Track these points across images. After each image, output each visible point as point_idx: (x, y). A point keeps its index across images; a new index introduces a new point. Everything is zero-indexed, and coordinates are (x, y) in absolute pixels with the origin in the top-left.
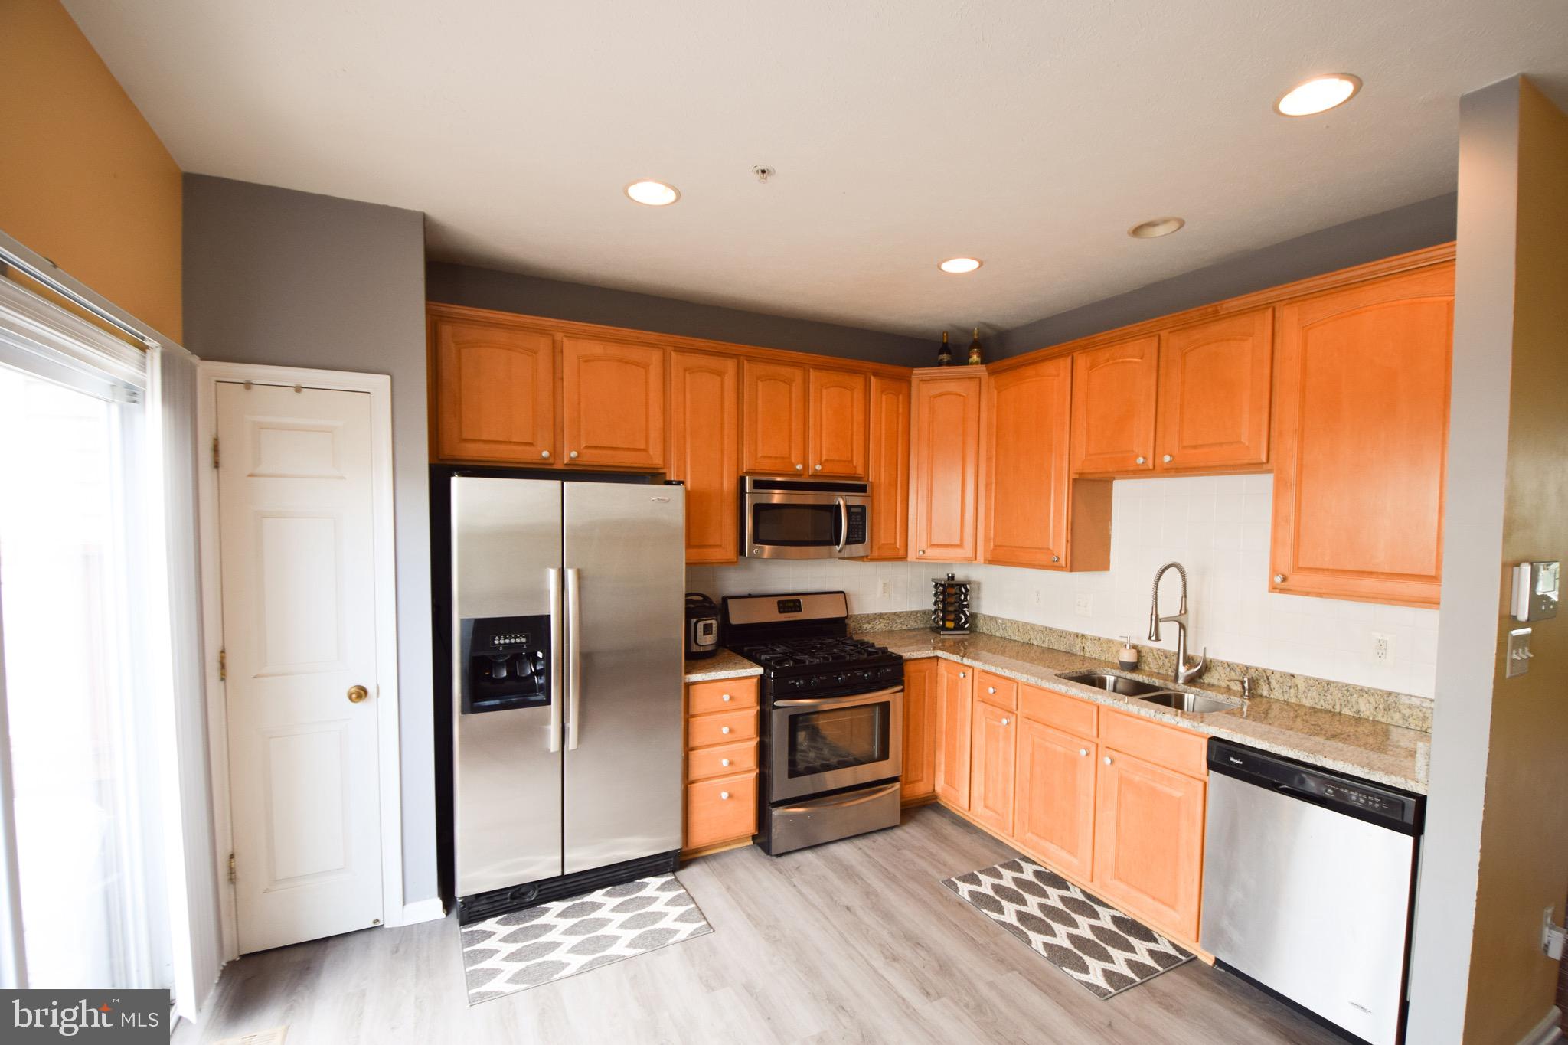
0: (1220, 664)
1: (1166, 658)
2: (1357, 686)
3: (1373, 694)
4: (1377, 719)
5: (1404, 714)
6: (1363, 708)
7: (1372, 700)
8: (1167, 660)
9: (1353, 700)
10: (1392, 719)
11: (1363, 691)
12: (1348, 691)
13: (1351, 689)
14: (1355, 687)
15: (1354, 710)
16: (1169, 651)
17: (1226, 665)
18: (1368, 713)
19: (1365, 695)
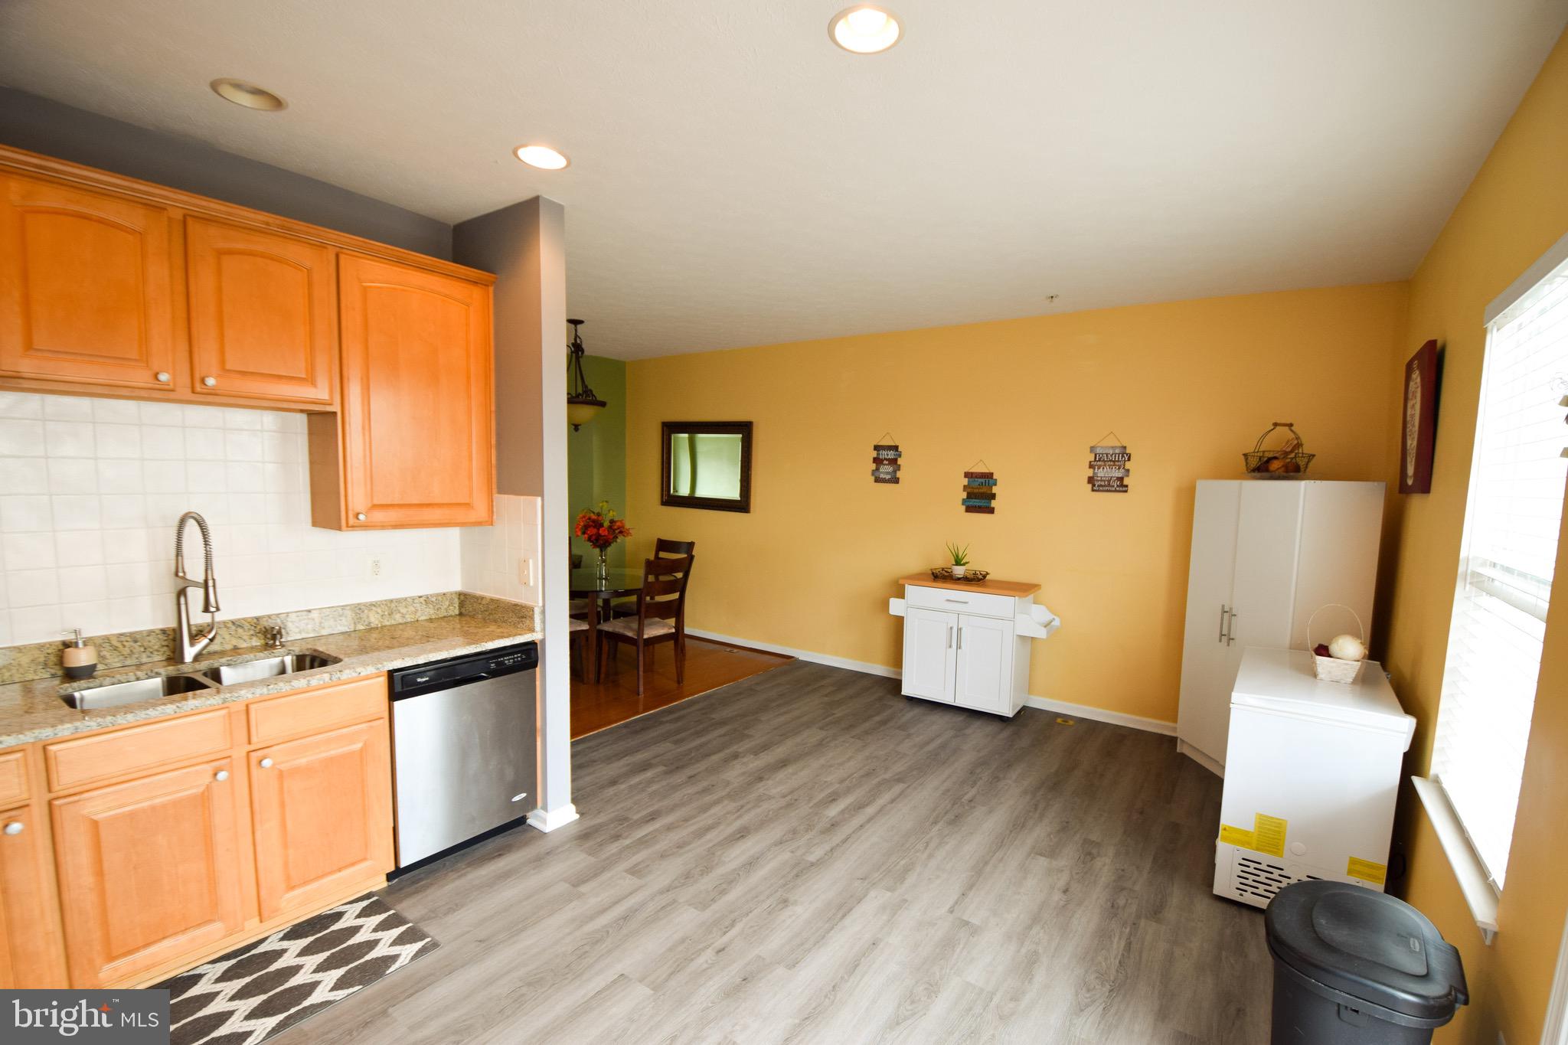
0: (222, 626)
1: (136, 642)
2: (367, 603)
3: (379, 605)
4: (384, 624)
5: (402, 614)
6: (372, 619)
7: (379, 611)
8: (139, 644)
9: (364, 616)
10: (395, 620)
11: (372, 605)
12: (360, 609)
13: (363, 607)
14: (365, 605)
15: (366, 623)
16: (141, 632)
17: (230, 625)
18: (377, 622)
19: (374, 608)
